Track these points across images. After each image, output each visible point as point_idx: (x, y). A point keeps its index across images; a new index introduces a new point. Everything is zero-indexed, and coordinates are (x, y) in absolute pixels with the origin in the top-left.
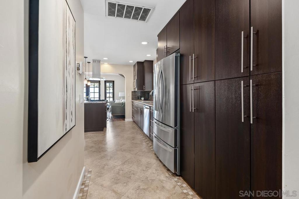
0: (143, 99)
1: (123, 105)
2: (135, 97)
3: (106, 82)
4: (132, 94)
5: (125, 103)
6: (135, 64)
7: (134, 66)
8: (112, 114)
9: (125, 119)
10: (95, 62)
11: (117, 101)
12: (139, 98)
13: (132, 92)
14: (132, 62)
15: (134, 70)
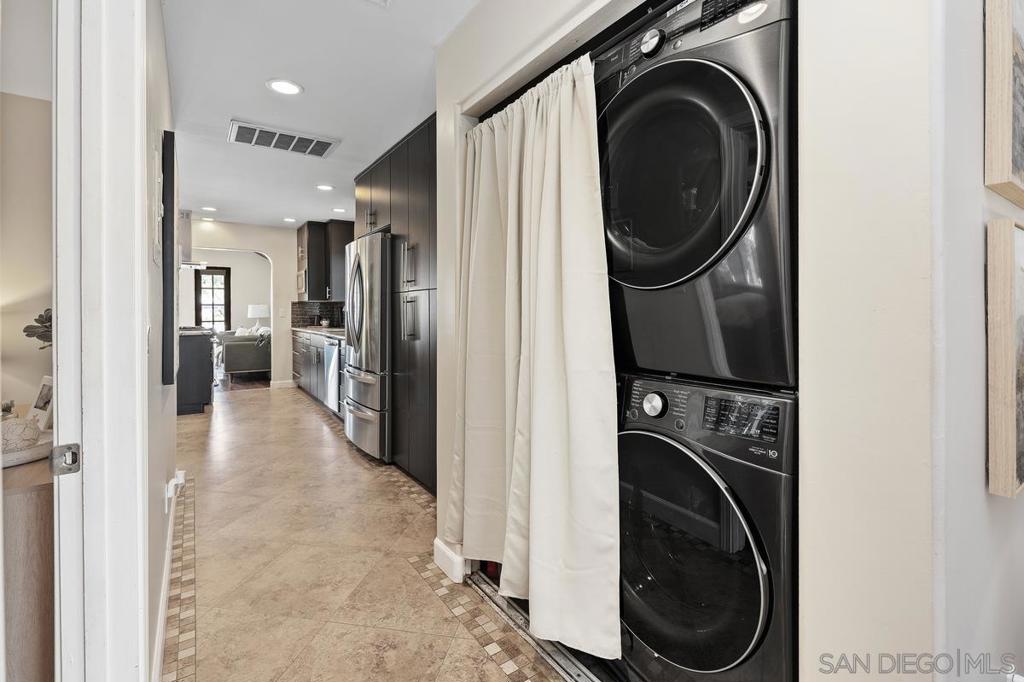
0: (325, 323)
1: (266, 341)
2: (303, 316)
3: (199, 272)
4: (292, 311)
5: (270, 335)
6: (303, 226)
7: (300, 230)
8: (227, 370)
9: (271, 382)
11: (240, 332)
12: (313, 322)
13: (294, 304)
14: (293, 220)
15: (299, 244)
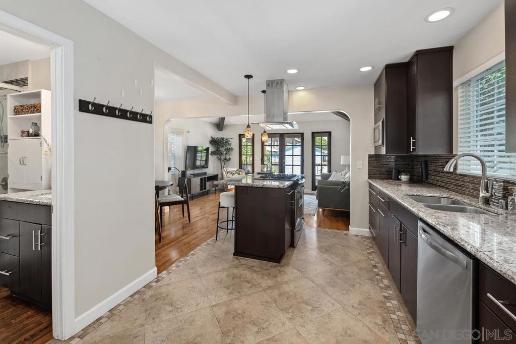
0: (404, 178)
3: (314, 134)
4: (369, 163)
5: (349, 183)
6: (380, 75)
7: (377, 83)
9: (350, 227)
10: (272, 86)
13: (370, 157)
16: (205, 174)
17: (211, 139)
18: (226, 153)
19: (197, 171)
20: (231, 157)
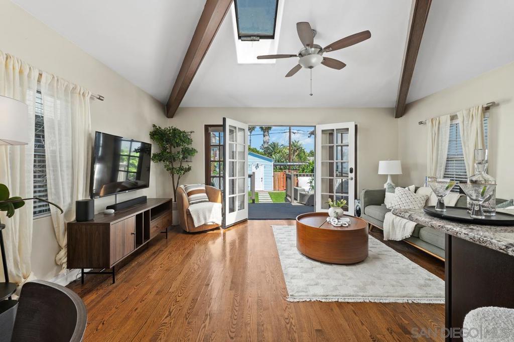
16: (143, 200)
17: (152, 129)
18: (183, 158)
19: (123, 197)
20: (190, 164)
